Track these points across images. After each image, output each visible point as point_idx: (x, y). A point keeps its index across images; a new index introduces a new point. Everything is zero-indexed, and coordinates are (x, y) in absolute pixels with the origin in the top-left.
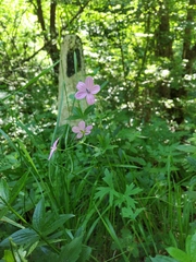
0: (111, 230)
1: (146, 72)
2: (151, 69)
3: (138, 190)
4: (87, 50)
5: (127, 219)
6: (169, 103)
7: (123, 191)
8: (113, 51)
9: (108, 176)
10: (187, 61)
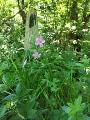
0: (46, 96)
1: (66, 27)
2: (68, 26)
3: (59, 81)
4: (39, 14)
5: (53, 92)
6: (75, 42)
7: (52, 81)
8: (51, 16)
9: (47, 75)
10: (84, 23)
